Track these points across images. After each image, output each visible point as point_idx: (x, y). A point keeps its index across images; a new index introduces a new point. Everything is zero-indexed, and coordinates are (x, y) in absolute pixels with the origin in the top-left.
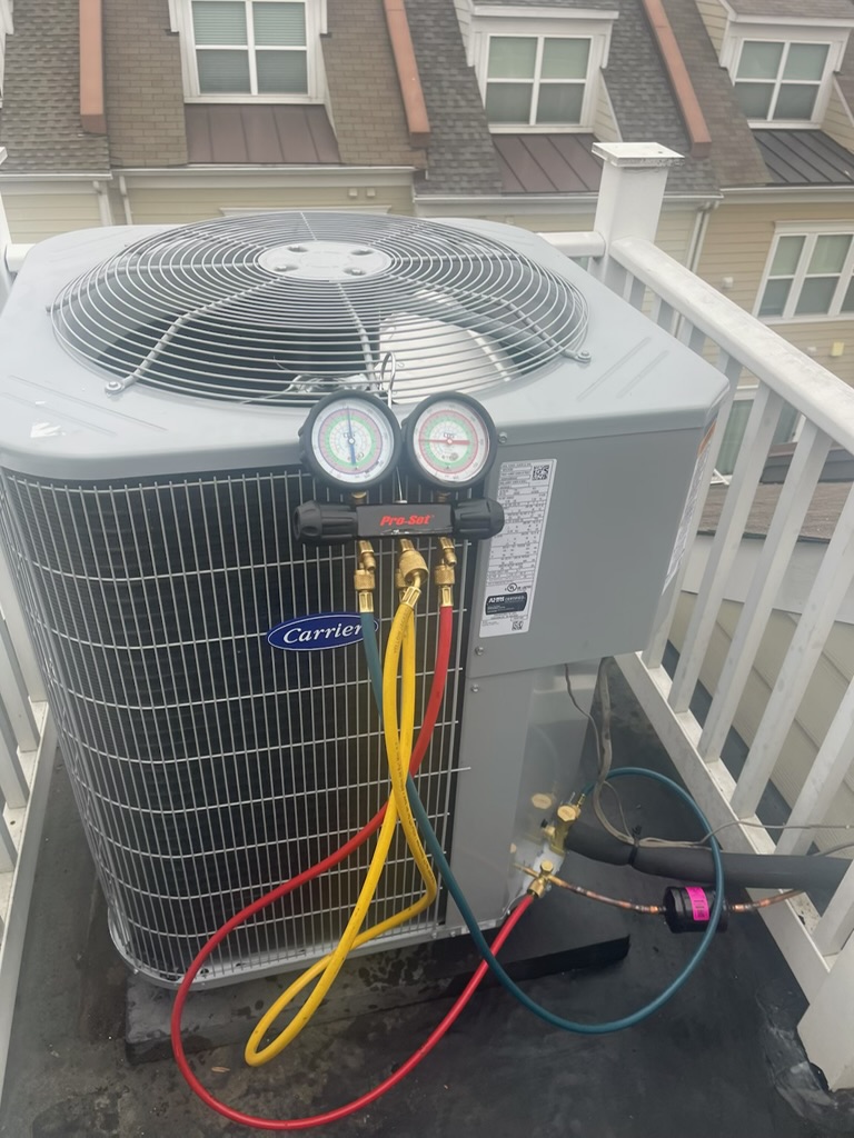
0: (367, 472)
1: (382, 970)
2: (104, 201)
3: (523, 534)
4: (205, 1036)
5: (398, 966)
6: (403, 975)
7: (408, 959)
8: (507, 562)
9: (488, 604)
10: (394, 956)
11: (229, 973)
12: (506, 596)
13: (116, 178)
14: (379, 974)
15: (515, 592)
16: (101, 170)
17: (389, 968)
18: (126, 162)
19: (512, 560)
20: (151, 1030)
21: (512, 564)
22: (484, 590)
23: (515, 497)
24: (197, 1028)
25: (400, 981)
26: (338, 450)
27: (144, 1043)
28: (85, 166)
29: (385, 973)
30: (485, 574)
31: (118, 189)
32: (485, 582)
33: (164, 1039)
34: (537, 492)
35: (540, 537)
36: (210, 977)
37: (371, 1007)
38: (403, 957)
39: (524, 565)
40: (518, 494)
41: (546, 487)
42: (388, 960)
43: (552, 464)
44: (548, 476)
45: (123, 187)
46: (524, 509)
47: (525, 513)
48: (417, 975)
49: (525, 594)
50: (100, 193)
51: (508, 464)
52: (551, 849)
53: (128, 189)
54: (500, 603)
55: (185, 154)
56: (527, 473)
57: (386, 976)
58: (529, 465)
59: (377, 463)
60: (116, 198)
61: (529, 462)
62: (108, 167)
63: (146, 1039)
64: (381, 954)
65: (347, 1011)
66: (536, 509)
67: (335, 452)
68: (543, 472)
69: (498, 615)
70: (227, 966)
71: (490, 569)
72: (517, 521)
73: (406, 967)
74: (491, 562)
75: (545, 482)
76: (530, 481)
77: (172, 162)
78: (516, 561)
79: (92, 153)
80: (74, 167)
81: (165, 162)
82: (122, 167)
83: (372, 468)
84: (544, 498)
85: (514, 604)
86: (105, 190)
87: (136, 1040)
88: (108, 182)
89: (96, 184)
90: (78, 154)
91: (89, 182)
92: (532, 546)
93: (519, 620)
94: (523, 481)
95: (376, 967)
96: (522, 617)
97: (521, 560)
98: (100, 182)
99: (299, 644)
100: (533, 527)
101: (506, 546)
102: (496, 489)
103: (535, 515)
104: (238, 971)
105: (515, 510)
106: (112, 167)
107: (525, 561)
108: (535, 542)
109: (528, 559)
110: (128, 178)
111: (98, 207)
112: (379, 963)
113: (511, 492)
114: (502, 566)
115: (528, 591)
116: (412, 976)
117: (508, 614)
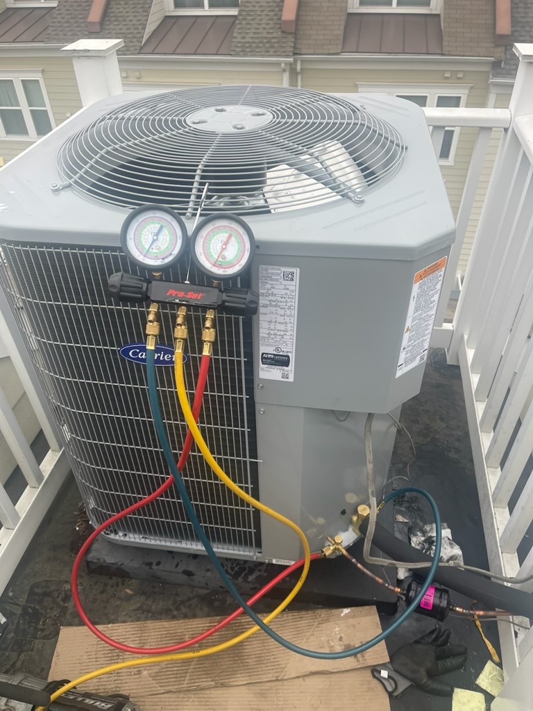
0: (163, 259)
1: (232, 569)
2: (286, 76)
3: (281, 316)
4: (127, 570)
5: (242, 569)
6: (243, 575)
7: (250, 567)
8: (272, 332)
9: (263, 358)
10: (242, 563)
11: (138, 540)
12: (274, 355)
13: (295, 61)
14: (230, 570)
15: (281, 353)
16: (287, 56)
17: (236, 569)
18: (304, 51)
19: (276, 332)
20: (100, 557)
21: (275, 334)
22: (259, 348)
23: (273, 290)
24: (122, 564)
25: (239, 579)
26: (146, 243)
27: (94, 563)
28: (279, 53)
29: (233, 571)
30: (258, 339)
31: (296, 69)
32: (259, 343)
33: (104, 564)
34: (288, 289)
35: (294, 320)
36: (127, 539)
37: (221, 587)
38: (247, 566)
39: (285, 337)
40: (274, 288)
41: (294, 286)
42: (238, 564)
43: (297, 271)
44: (294, 279)
45: (299, 67)
46: (279, 299)
47: (281, 302)
48: (251, 578)
49: (288, 357)
50: (284, 70)
51: (264, 267)
52: (353, 530)
53: (301, 69)
54: (270, 358)
55: (340, 47)
56: (279, 275)
57: (233, 573)
58: (280, 269)
59: (171, 254)
60: (294, 73)
61: (279, 267)
62: (291, 54)
63: (95, 561)
64: (236, 560)
65: (207, 584)
66: (289, 300)
67: (144, 243)
68: (290, 276)
69: (271, 366)
70: (136, 536)
71: (261, 335)
72: (276, 306)
73: (246, 572)
74: (261, 330)
75: (293, 283)
76: (282, 280)
77: (331, 52)
78: (278, 333)
79: (284, 45)
80: (271, 53)
81: (327, 52)
82: (300, 54)
83: (167, 257)
84: (293, 294)
85: (282, 361)
86: (288, 69)
87: (91, 560)
88: (291, 64)
89: (283, 65)
90: (276, 45)
91: (278, 64)
92: (289, 325)
93: (286, 373)
94: (277, 280)
95: (229, 565)
96: (288, 371)
97: (282, 333)
98: (286, 64)
99: (138, 359)
100: (288, 312)
101: (270, 322)
102: (258, 283)
103: (289, 304)
104: (143, 541)
105: (274, 298)
106: (295, 54)
107: (285, 334)
108: (291, 323)
109: (287, 333)
110: (303, 61)
111: (282, 80)
112: (232, 564)
113: (268, 286)
114: (269, 334)
115: (290, 354)
116: (248, 578)
117: (278, 367)
